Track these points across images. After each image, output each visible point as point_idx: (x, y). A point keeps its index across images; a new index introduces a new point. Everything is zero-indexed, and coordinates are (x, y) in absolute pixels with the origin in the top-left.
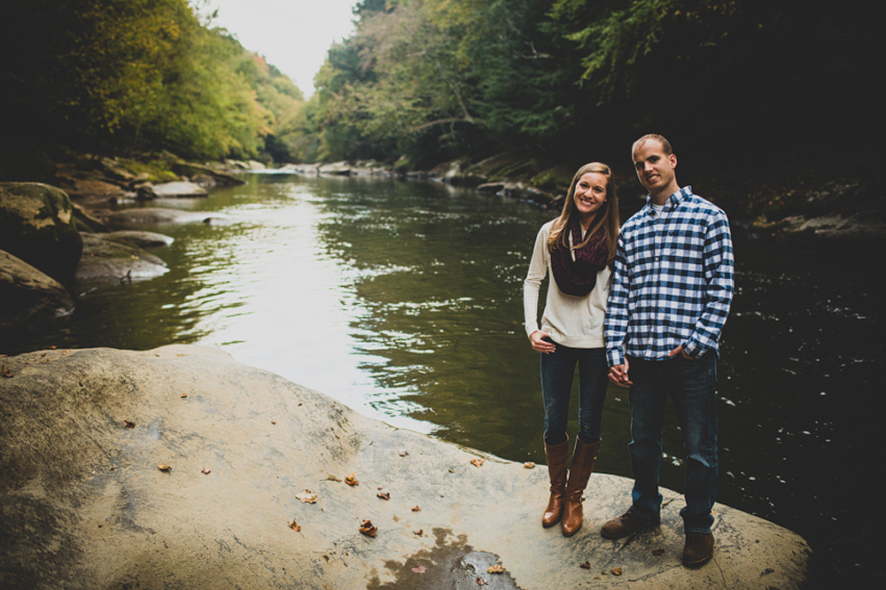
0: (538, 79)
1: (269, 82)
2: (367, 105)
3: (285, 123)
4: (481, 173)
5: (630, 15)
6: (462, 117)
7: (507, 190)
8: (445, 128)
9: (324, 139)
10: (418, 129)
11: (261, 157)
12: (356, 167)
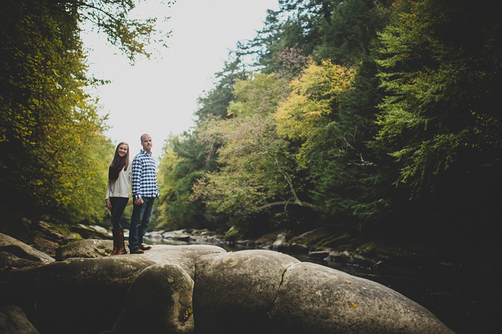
0: (366, 180)
2: (223, 189)
4: (302, 243)
5: (434, 143)
6: (293, 201)
7: (332, 257)
8: (280, 208)
9: (164, 211)
10: (260, 208)
11: (104, 222)
12: (193, 235)
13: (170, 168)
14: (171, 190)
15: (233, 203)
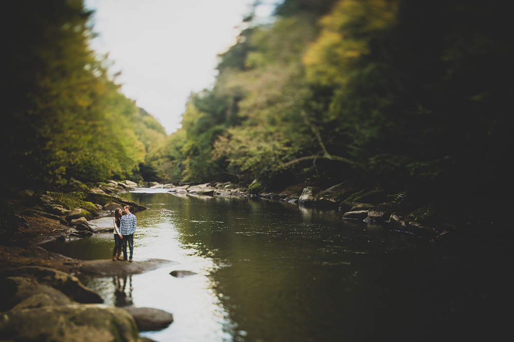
1: (140, 120)
2: (247, 146)
3: (153, 152)
4: (330, 197)
6: (322, 154)
8: (308, 163)
9: (188, 165)
10: (287, 164)
11: (134, 176)
12: (217, 189)
13: (192, 124)
14: (193, 145)
15: (259, 160)
